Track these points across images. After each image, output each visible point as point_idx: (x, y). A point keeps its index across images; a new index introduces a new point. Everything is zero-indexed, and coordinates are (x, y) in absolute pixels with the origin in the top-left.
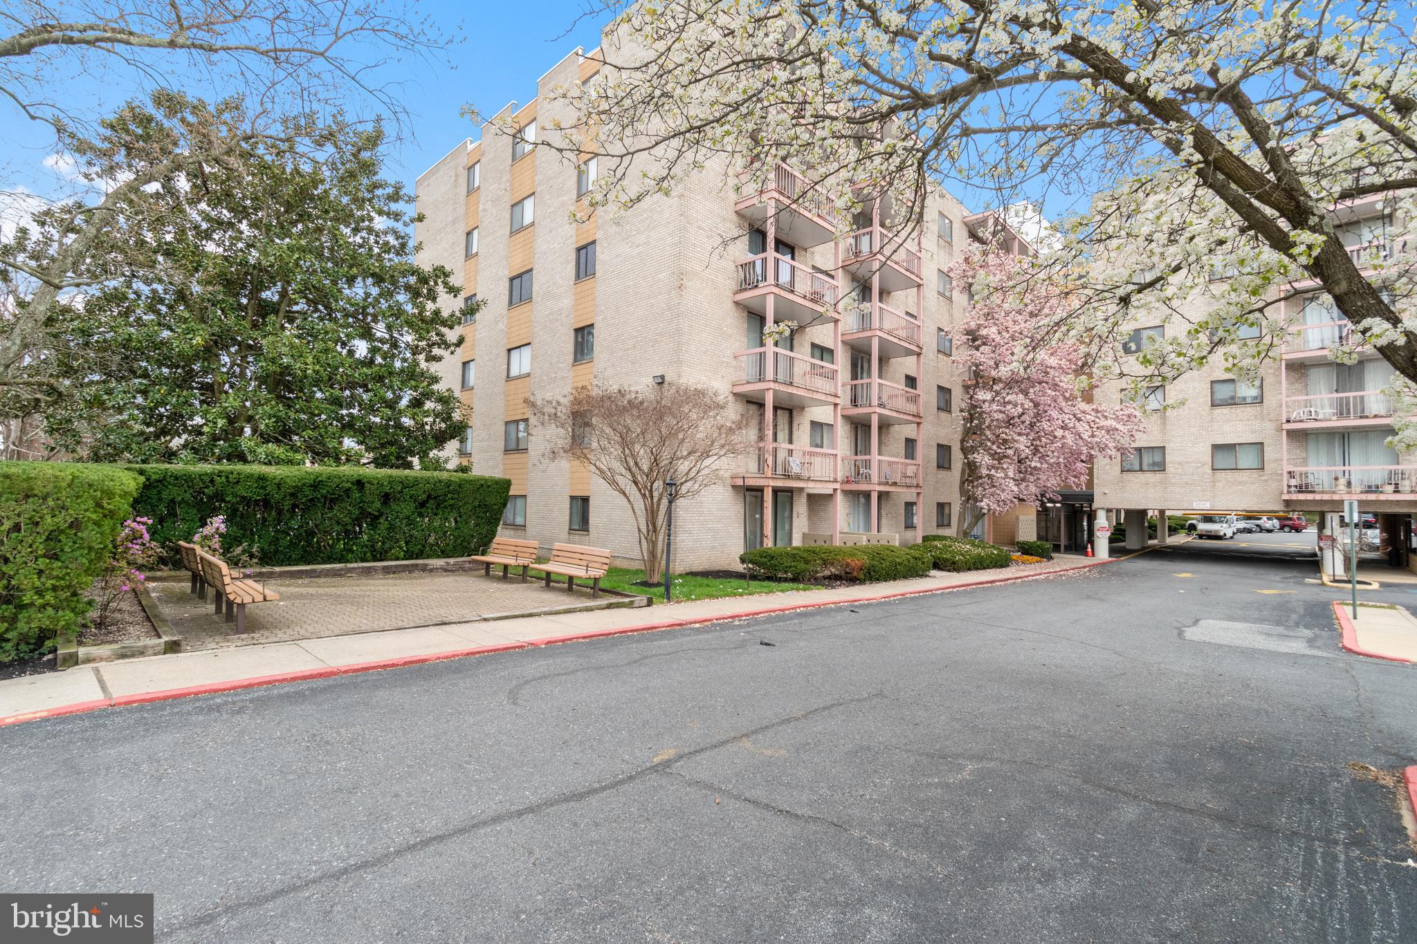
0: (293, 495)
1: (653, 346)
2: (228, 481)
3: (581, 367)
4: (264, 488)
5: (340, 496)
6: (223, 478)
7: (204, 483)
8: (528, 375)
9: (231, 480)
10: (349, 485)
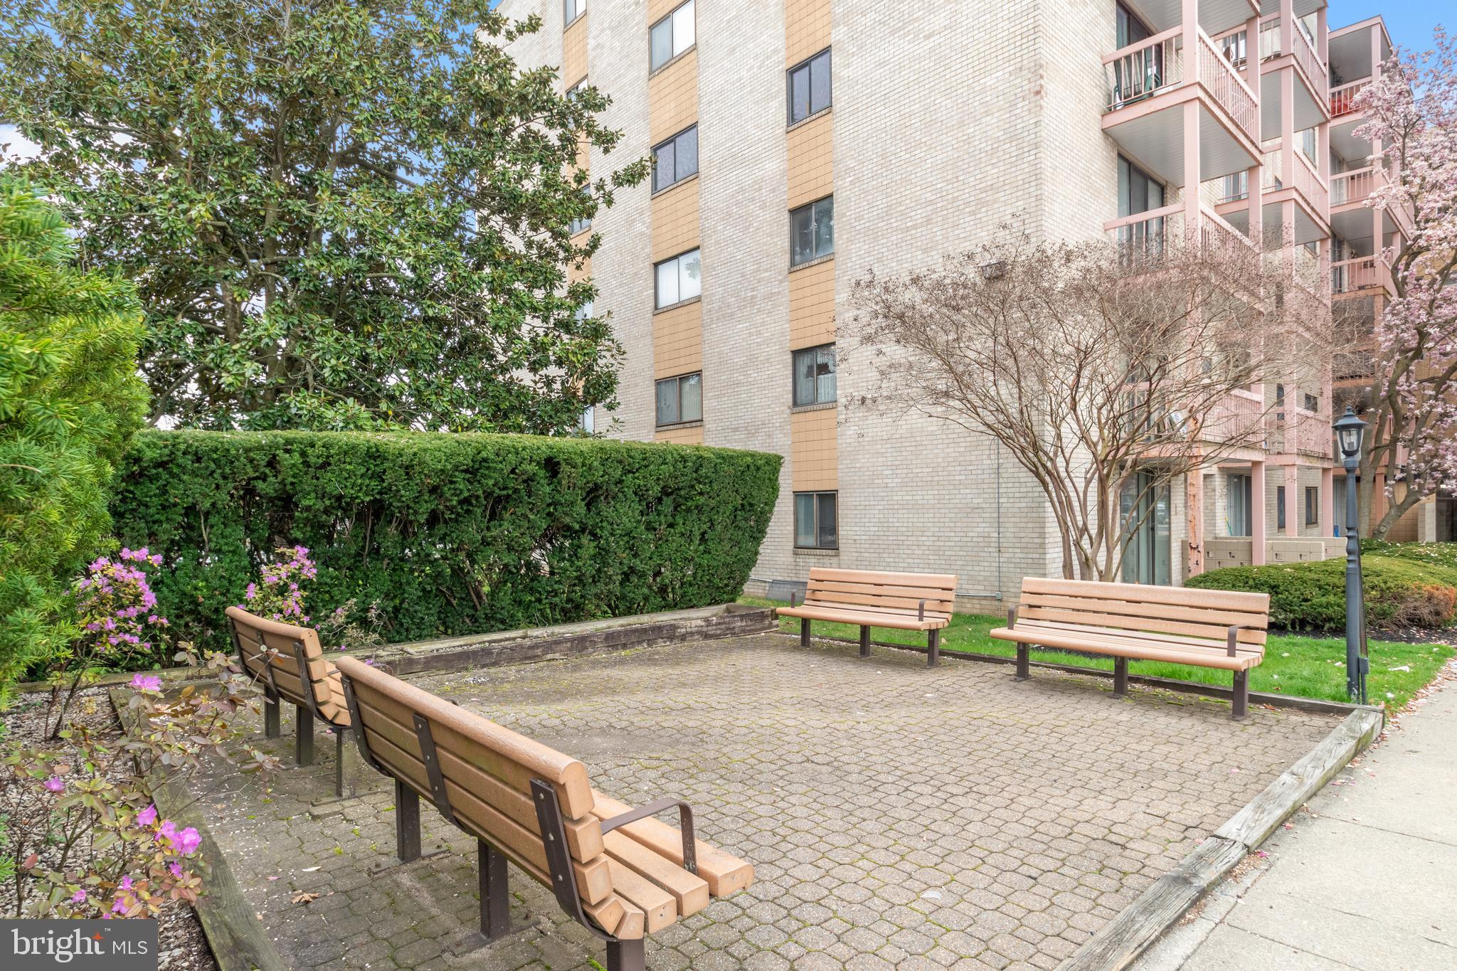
0: (434, 490)
1: (973, 213)
2: (306, 464)
3: (808, 272)
4: (380, 477)
5: (516, 491)
6: (297, 456)
7: (256, 468)
8: (698, 299)
9: (312, 460)
10: (532, 468)
